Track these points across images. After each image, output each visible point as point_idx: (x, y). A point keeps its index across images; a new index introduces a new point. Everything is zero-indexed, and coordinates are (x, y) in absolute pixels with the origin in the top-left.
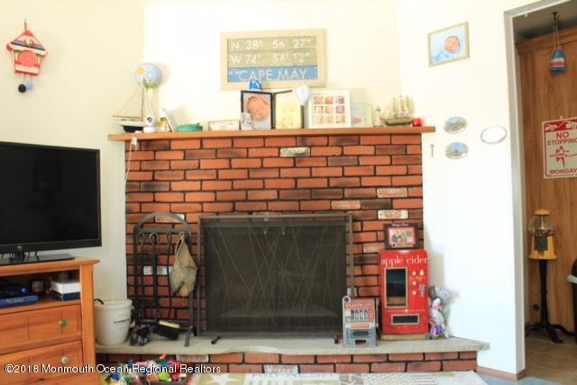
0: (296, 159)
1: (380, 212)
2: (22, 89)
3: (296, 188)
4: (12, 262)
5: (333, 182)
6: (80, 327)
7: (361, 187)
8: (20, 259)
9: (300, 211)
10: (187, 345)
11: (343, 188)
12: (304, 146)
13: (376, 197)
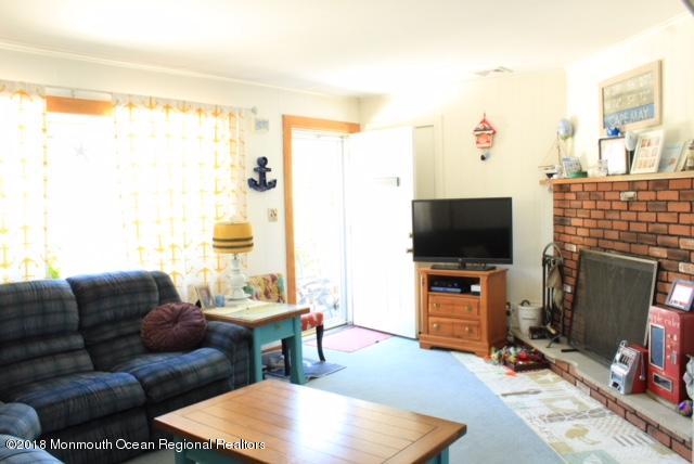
0: (629, 202)
1: (681, 264)
2: (483, 158)
3: (628, 231)
4: (459, 268)
5: (651, 228)
6: (478, 314)
7: (668, 235)
8: (463, 267)
9: (630, 253)
10: (548, 347)
11: (657, 235)
12: (633, 190)
13: (679, 248)
